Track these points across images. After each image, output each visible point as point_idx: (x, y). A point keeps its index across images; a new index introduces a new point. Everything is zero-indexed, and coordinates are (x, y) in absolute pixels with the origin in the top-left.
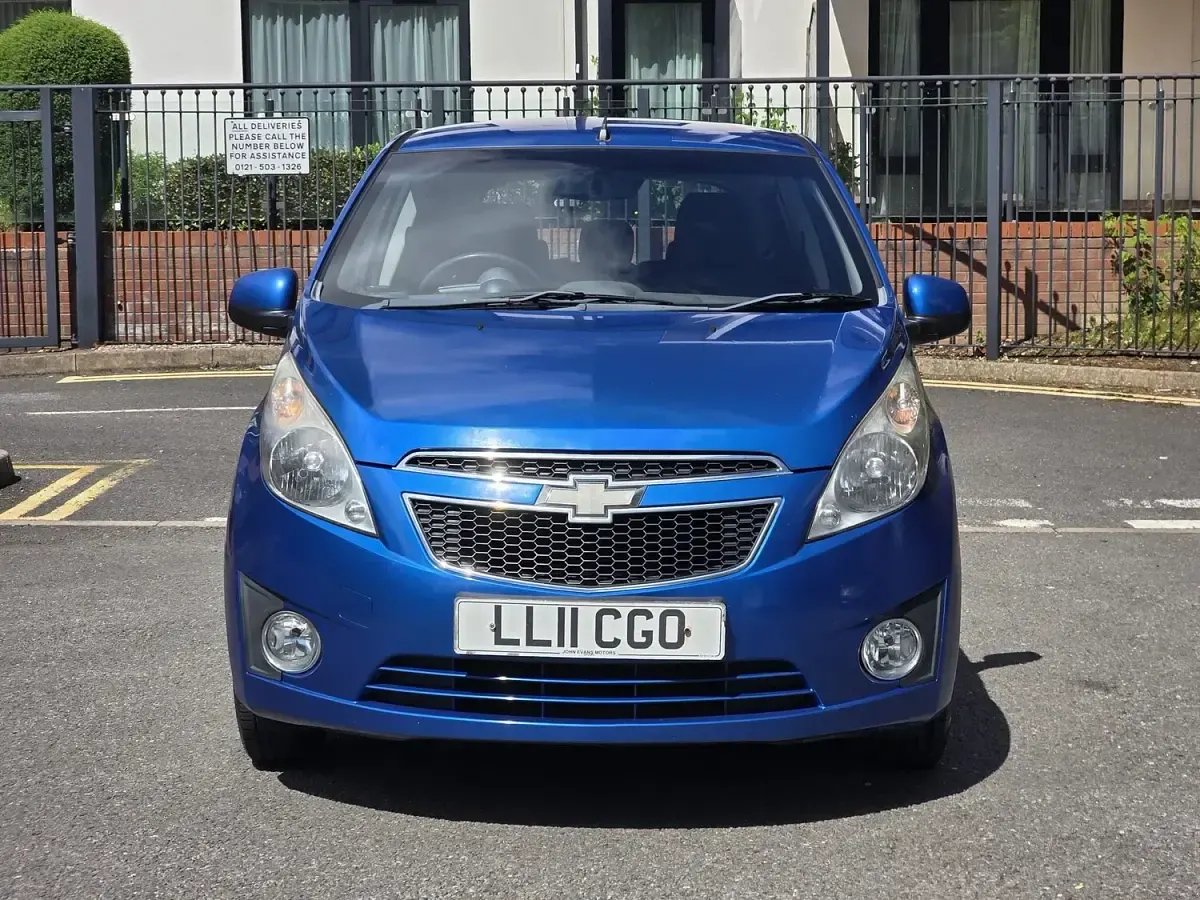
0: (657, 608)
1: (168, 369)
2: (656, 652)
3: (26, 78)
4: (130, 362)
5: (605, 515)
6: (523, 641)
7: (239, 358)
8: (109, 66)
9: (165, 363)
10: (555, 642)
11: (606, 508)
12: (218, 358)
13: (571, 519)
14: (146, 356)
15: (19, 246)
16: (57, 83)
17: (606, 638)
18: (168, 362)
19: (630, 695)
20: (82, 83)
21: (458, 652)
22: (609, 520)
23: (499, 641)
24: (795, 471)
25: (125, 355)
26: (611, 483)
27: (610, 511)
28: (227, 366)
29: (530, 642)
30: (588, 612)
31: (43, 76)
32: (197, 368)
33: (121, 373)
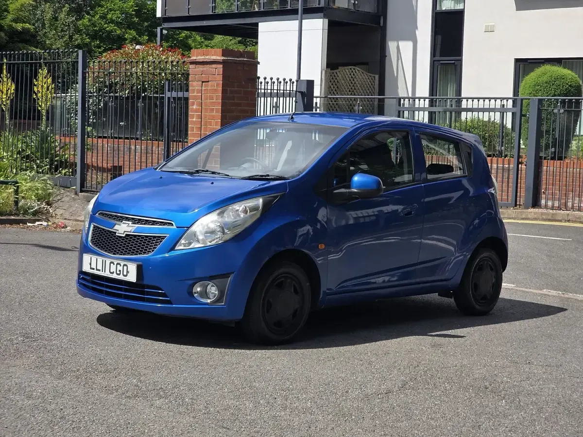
0: (122, 263)
1: (549, 220)
2: (121, 277)
3: (530, 94)
4: (535, 216)
5: (124, 234)
6: (95, 269)
7: (577, 218)
8: (566, 89)
9: (549, 218)
10: (101, 270)
11: (125, 232)
12: (570, 218)
13: (117, 234)
14: (542, 214)
15: (509, 164)
16: (542, 96)
17: (111, 271)
18: (549, 217)
19: (122, 291)
20: (552, 96)
21: (83, 270)
22: (124, 235)
23: (91, 268)
24: (177, 227)
25: (534, 213)
26: (130, 225)
27: (125, 233)
28: (573, 221)
29: (97, 270)
30: (108, 261)
31: (537, 93)
32: (560, 221)
33: (532, 220)
